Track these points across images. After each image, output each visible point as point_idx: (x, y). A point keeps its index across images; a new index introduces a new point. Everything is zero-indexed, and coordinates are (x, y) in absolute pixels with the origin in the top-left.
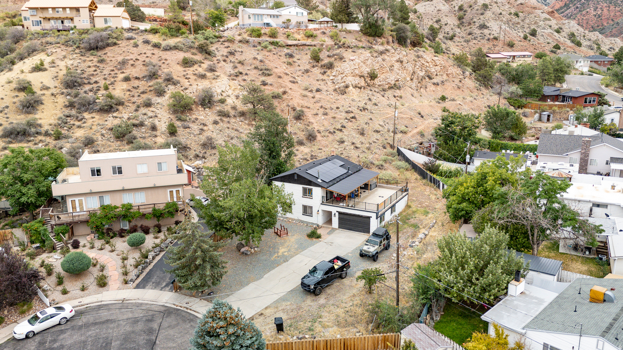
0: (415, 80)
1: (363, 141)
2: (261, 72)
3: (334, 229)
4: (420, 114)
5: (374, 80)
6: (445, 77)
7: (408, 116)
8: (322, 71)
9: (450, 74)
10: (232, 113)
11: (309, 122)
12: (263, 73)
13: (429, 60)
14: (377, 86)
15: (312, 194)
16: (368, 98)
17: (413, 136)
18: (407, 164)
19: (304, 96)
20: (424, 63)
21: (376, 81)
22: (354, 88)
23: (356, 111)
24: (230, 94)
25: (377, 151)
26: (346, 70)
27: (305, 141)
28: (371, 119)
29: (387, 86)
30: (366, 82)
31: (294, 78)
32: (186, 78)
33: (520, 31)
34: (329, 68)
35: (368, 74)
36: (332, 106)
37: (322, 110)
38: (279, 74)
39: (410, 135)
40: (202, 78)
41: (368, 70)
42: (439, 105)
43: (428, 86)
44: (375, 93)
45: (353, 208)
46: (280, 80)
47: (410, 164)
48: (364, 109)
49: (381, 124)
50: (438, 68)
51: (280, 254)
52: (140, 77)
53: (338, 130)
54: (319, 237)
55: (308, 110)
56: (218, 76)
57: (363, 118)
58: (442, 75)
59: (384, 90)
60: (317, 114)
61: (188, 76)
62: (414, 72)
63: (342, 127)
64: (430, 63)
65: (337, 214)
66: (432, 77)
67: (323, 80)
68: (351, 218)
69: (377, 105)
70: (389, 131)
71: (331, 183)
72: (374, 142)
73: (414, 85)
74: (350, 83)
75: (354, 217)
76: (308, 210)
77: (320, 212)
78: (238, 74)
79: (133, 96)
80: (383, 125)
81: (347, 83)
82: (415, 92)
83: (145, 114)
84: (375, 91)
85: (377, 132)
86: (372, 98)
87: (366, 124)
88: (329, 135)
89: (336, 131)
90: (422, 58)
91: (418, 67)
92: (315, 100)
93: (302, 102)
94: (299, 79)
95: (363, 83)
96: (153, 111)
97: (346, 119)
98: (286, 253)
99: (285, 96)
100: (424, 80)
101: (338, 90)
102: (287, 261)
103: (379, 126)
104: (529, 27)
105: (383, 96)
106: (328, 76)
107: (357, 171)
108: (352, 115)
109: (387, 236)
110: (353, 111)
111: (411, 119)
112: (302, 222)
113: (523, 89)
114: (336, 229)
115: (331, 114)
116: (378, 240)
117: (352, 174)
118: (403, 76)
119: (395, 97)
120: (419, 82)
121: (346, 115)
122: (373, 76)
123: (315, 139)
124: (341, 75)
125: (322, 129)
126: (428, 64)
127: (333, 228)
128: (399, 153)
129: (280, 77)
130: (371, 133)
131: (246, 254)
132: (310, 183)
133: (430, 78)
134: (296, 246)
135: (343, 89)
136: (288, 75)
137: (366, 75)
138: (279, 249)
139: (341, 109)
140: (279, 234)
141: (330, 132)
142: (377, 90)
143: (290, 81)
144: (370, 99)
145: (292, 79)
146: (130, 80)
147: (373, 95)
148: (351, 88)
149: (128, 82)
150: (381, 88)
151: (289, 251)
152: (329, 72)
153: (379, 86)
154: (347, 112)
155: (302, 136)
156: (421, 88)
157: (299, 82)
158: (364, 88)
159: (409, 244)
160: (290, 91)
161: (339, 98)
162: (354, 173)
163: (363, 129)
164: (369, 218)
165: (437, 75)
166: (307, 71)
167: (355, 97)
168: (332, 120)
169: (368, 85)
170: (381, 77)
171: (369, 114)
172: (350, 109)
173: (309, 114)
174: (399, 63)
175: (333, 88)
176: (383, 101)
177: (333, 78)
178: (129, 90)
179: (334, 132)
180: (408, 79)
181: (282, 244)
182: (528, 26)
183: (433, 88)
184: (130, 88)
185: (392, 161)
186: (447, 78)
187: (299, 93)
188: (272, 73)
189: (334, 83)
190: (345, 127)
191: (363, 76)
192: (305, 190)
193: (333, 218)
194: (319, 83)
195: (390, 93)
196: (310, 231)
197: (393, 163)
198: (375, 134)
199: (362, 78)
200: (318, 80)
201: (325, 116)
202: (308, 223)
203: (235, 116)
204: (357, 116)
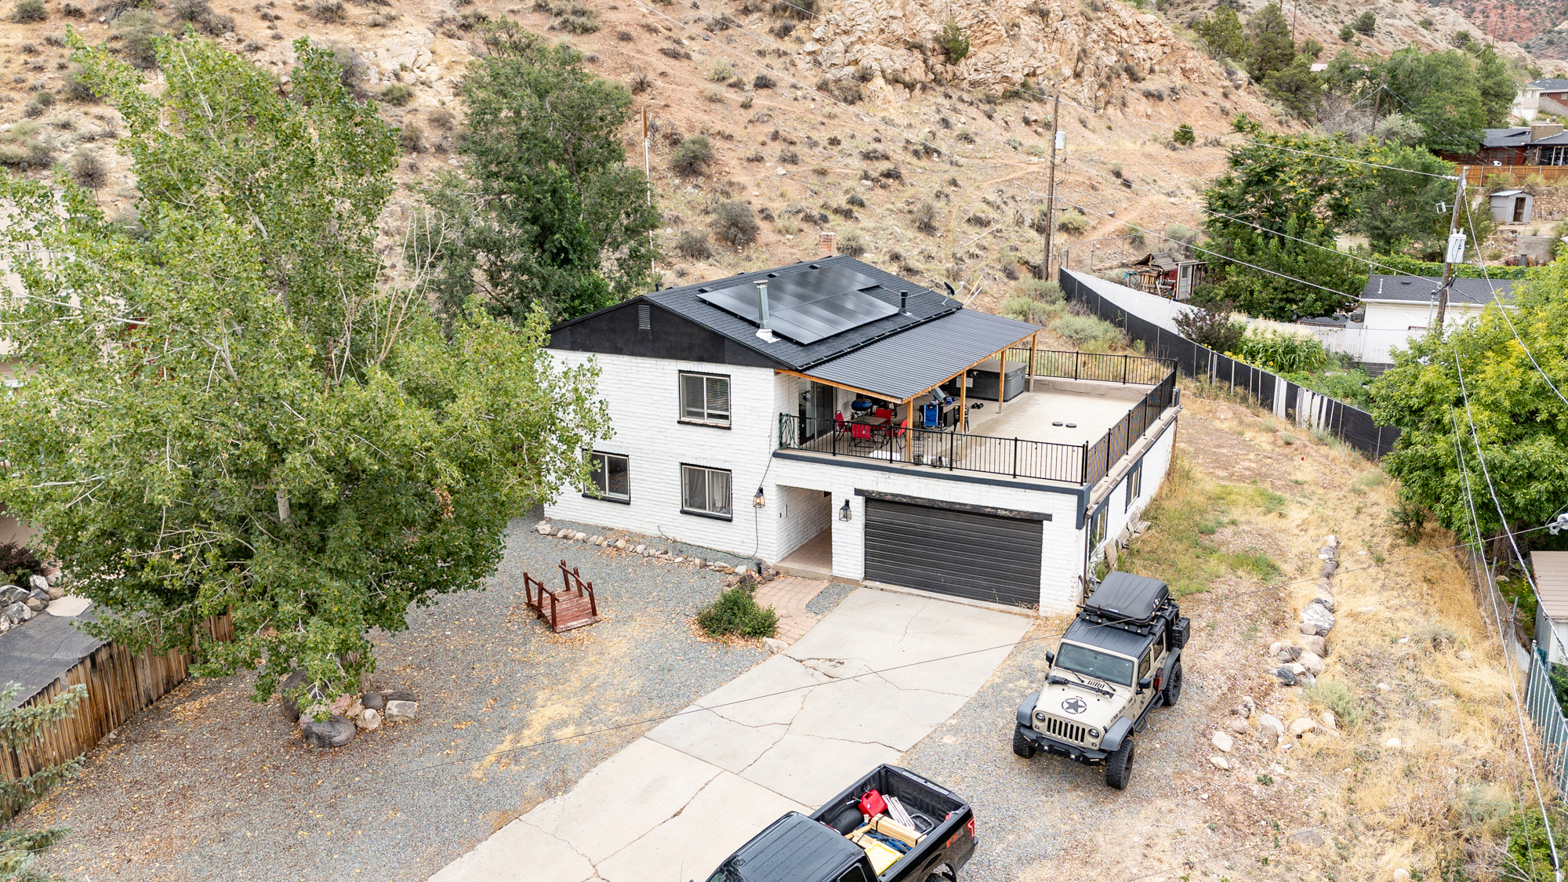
0: (1087, 78)
1: (934, 250)
2: (560, 20)
3: (842, 586)
4: (1118, 175)
5: (955, 62)
6: (1178, 80)
7: (1081, 179)
8: (778, 24)
9: (1191, 70)
10: (430, 136)
11: (731, 184)
12: (566, 22)
13: (1129, 21)
14: (965, 85)
15: (726, 406)
16: (938, 117)
17: (1105, 242)
18: (1107, 324)
19: (714, 99)
20: (1113, 27)
21: (963, 68)
22: (888, 81)
23: (899, 156)
24: (433, 77)
25: (986, 284)
26: (859, 20)
27: (711, 244)
28: (954, 183)
29: (999, 89)
30: (929, 68)
31: (678, 42)
32: (265, 17)
33: (1329, 19)
34: (801, 16)
35: (936, 40)
36: (815, 136)
37: (777, 148)
38: (622, 28)
39: (1094, 237)
40: (327, 21)
41: (936, 27)
42: (1173, 154)
43: (1129, 99)
44: (960, 106)
45: (946, 468)
46: (626, 48)
47: (1120, 324)
48: (929, 151)
49: (991, 198)
50: (1155, 49)
51: (530, 736)
52: (87, 9)
53: (836, 211)
54: (764, 627)
55: (727, 145)
56: (392, 19)
57: (923, 180)
58: (1168, 72)
59: (990, 100)
60: (759, 159)
61: (272, 12)
62: (1084, 51)
63: (852, 201)
64: (1132, 31)
65: (858, 504)
66: (1141, 75)
67: (780, 54)
68: (935, 522)
69: (971, 141)
70: (1019, 223)
71: (824, 352)
72: (972, 256)
73: (1085, 94)
74: (875, 66)
75: (951, 522)
76: (712, 492)
77: (772, 497)
78: (471, 20)
79: (39, 69)
80: (999, 201)
81: (864, 62)
82: (1090, 115)
83: (66, 126)
84: (961, 100)
85: (979, 222)
86: (953, 119)
87: (937, 196)
88: (805, 226)
89: (831, 217)
90: (1107, 10)
91: (1094, 36)
92: (751, 114)
93: (706, 118)
94: (693, 47)
95: (918, 72)
96: (101, 118)
97: (866, 177)
98: (570, 731)
99: (642, 99)
100: (1115, 81)
101: (832, 86)
102: (566, 785)
103: (985, 207)
104: (1352, 12)
105: (990, 117)
106: (800, 41)
107: (939, 317)
108: (884, 166)
109: (1169, 625)
110: (891, 154)
111: (1093, 188)
112: (679, 548)
113: (1423, 122)
114: (853, 584)
115: (811, 159)
116: (1127, 653)
117: (917, 325)
118: (1050, 60)
119: (1027, 122)
120: (1102, 86)
121: (865, 165)
122: (953, 50)
123: (753, 239)
124: (844, 38)
125: (777, 206)
126: (1124, 34)
127: (835, 579)
128: (1071, 289)
129: (625, 37)
130: (957, 226)
131: (325, 742)
132: (716, 347)
133: (1134, 78)
134: (634, 685)
135: (852, 83)
136: (656, 31)
137: (930, 45)
138: (529, 704)
139: (846, 144)
140: (547, 612)
141: (808, 218)
142: (966, 97)
143: (664, 52)
144: (945, 123)
145: (668, 45)
146: (43, 19)
147: (955, 110)
148: (878, 82)
149: (35, 25)
150: (980, 93)
151: (589, 713)
152: (800, 28)
153: (973, 84)
154: (867, 156)
155: (699, 226)
156: (1108, 103)
157: (694, 55)
158: (924, 88)
159: (1274, 665)
160: (659, 83)
161: (836, 110)
162: (929, 320)
163: (929, 210)
164: (1035, 521)
165: (1152, 71)
166: (723, 24)
167: (893, 113)
168: (814, 180)
169: (937, 81)
170: (980, 56)
171: (947, 167)
172: (879, 147)
173: (729, 160)
174: (1037, 19)
175: (816, 80)
176: (990, 132)
177: (816, 47)
178: (29, 50)
179: (824, 219)
180: (1068, 71)
181: (556, 677)
182: (1347, 8)
183: (1145, 106)
184: (34, 42)
185: (1050, 315)
186: (1186, 82)
187: (692, 89)
188: (597, 23)
189: (818, 63)
190: (862, 205)
191: (920, 47)
192: (691, 387)
193: (837, 524)
194: (767, 60)
195: (1010, 111)
196: (718, 598)
197: (1057, 322)
198: (974, 232)
199: (917, 53)
200: (761, 53)
201: (789, 167)
202: (706, 557)
203: (440, 149)
204: (903, 171)
